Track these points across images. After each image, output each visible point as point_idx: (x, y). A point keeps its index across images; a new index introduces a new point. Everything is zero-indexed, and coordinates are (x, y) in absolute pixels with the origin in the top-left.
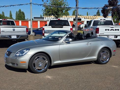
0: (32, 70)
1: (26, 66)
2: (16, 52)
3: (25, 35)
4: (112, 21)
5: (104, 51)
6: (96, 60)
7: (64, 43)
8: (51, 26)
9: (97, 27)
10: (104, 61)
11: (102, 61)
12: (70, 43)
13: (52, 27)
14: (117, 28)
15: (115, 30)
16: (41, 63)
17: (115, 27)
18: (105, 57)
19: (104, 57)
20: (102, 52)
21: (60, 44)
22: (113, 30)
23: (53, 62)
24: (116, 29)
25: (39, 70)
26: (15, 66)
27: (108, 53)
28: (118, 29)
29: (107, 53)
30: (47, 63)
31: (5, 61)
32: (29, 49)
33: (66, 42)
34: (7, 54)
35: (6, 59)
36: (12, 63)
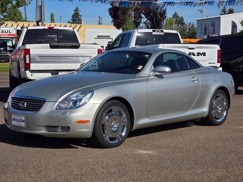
0: (101, 141)
1: (87, 130)
4: (177, 34)
5: (218, 97)
6: (206, 115)
7: (152, 77)
10: (217, 119)
12: (163, 78)
15: (198, 54)
18: (220, 109)
19: (218, 109)
20: (216, 98)
21: (147, 80)
22: (194, 55)
23: (137, 121)
24: (200, 53)
26: (60, 133)
27: (225, 100)
29: (223, 99)
30: (126, 124)
31: (23, 124)
32: (92, 92)
33: (155, 75)
34: (25, 108)
35: (27, 117)
36: (49, 127)
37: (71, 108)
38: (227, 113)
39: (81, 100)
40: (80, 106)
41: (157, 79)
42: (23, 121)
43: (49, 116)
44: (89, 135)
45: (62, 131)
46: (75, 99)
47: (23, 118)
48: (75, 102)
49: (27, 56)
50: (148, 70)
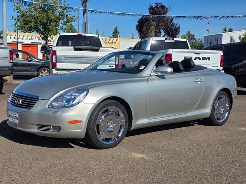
1: (79, 131)
2: (53, 98)
3: (5, 67)
4: (186, 42)
5: (220, 98)
6: (208, 115)
7: (154, 77)
8: (73, 47)
9: (167, 52)
11: (218, 119)
13: (75, 49)
14: (206, 56)
15: (204, 59)
16: (111, 124)
17: (203, 53)
19: (221, 110)
20: (218, 99)
21: (148, 80)
22: (200, 59)
23: (135, 122)
24: (205, 58)
25: (107, 140)
26: (51, 132)
27: (227, 101)
28: (208, 58)
30: (124, 124)
31: (16, 121)
32: (88, 91)
34: (20, 104)
35: (20, 115)
36: (41, 126)
37: (64, 107)
38: (229, 114)
39: (75, 98)
40: (72, 106)
41: (158, 80)
42: (16, 118)
43: (41, 115)
44: (82, 136)
45: (54, 131)
46: (69, 97)
47: (17, 115)
48: (68, 101)
49: (54, 57)
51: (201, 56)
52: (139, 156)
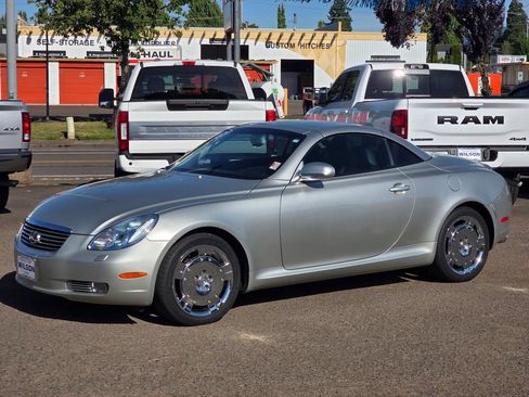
1: (143, 291)
2: (94, 233)
5: (461, 222)
6: (430, 260)
7: (298, 185)
10: (461, 268)
11: (456, 267)
12: (322, 186)
13: (171, 107)
15: (487, 120)
16: (206, 279)
17: (485, 106)
18: (466, 248)
19: (463, 247)
20: (456, 225)
21: (282, 193)
22: (476, 121)
23: (255, 275)
25: (196, 308)
26: (92, 293)
27: (480, 229)
29: (475, 227)
30: (231, 279)
31: (32, 275)
32: (156, 218)
33: (303, 182)
34: (38, 244)
35: (37, 263)
36: (74, 283)
37: (114, 248)
39: (133, 231)
40: (129, 245)
41: (306, 190)
42: (32, 269)
43: (73, 262)
44: (148, 300)
45: (97, 292)
46: (123, 230)
47: (32, 264)
48: (121, 237)
49: (123, 126)
50: (290, 171)
51: (480, 114)
52: (252, 337)
